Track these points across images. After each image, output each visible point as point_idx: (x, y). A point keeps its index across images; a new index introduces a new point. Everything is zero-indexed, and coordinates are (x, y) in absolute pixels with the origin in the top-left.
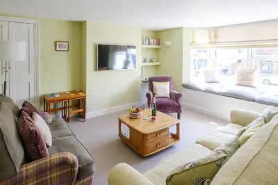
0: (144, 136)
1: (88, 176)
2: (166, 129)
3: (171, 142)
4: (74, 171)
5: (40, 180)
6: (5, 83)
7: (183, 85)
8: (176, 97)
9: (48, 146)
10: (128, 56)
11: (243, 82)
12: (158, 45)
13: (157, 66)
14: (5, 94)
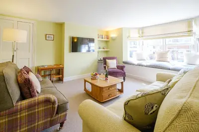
0: (101, 89)
1: (63, 112)
2: (115, 85)
3: (118, 94)
4: (55, 107)
5: (30, 112)
6: (13, 56)
7: (123, 62)
8: (122, 68)
9: (38, 93)
10: (89, 48)
11: (161, 59)
12: (108, 39)
13: (107, 51)
14: (13, 61)
